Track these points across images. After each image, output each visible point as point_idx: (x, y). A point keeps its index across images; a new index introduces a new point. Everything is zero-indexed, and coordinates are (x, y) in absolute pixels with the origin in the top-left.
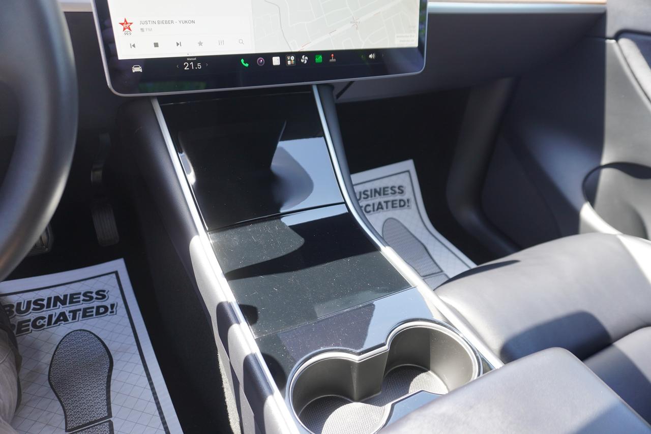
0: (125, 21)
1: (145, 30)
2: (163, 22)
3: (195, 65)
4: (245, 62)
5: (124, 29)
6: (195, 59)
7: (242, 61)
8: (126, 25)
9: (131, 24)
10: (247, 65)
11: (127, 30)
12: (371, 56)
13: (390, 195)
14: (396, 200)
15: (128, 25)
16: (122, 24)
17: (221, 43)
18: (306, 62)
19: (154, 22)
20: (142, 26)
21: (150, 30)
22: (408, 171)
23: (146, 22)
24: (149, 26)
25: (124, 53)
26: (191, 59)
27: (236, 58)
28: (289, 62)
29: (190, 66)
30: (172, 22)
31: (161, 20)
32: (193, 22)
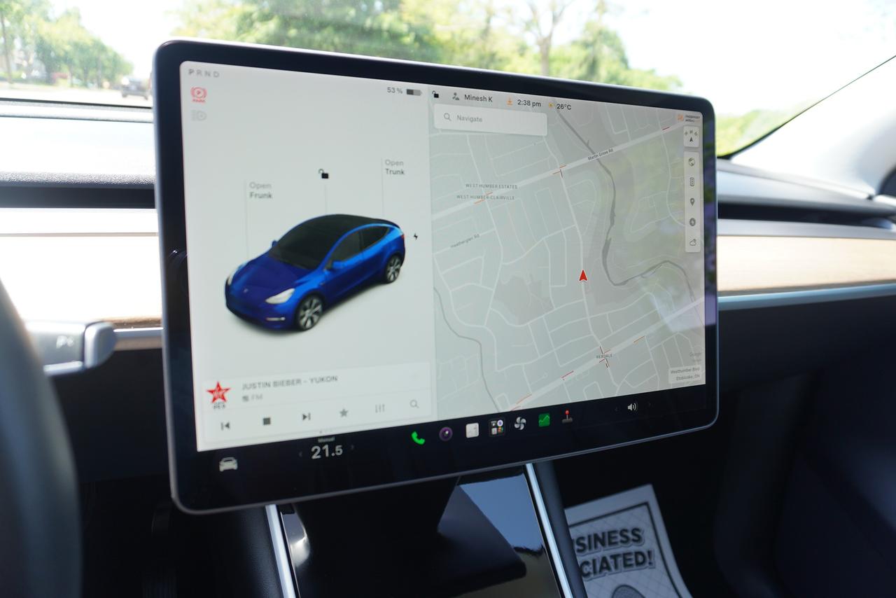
0: (218, 386)
1: (250, 398)
2: (282, 383)
3: (332, 449)
4: (419, 437)
5: (214, 399)
6: (332, 439)
7: (414, 435)
8: (218, 393)
9: (227, 390)
10: (421, 442)
11: (219, 400)
12: (630, 407)
13: (620, 544)
14: (630, 554)
15: (221, 393)
16: (212, 392)
17: (380, 408)
18: (522, 428)
19: (267, 385)
20: (246, 392)
21: (260, 397)
22: (646, 504)
23: (253, 386)
24: (258, 391)
25: (208, 438)
26: (324, 440)
27: (402, 432)
28: (494, 431)
29: (323, 452)
30: (299, 381)
31: (279, 378)
32: (335, 378)
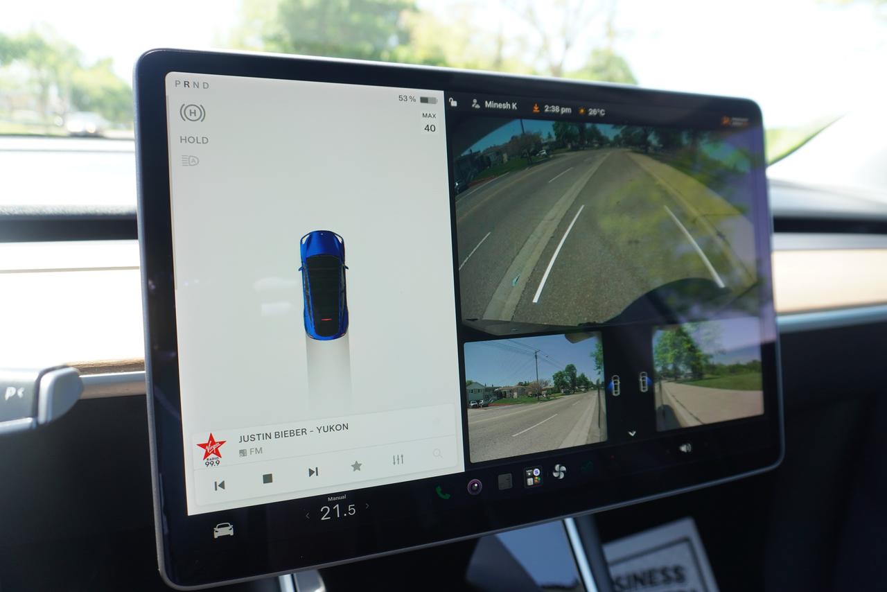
0: (211, 438)
1: (248, 452)
2: (284, 434)
3: (344, 509)
4: (444, 492)
5: (207, 455)
6: (344, 497)
7: (439, 490)
8: (212, 448)
9: (222, 443)
10: (447, 497)
11: (212, 456)
12: (684, 449)
13: (662, 584)
15: (214, 447)
16: (203, 446)
17: (399, 459)
18: (562, 476)
19: (268, 436)
20: (244, 446)
21: (259, 451)
22: (686, 540)
23: (252, 438)
24: (257, 444)
25: (199, 501)
26: (335, 499)
27: (426, 486)
28: (530, 481)
29: (333, 512)
30: (304, 431)
31: (281, 429)
32: (346, 427)
